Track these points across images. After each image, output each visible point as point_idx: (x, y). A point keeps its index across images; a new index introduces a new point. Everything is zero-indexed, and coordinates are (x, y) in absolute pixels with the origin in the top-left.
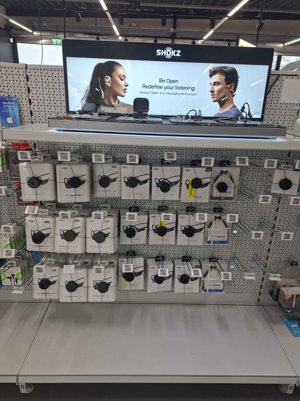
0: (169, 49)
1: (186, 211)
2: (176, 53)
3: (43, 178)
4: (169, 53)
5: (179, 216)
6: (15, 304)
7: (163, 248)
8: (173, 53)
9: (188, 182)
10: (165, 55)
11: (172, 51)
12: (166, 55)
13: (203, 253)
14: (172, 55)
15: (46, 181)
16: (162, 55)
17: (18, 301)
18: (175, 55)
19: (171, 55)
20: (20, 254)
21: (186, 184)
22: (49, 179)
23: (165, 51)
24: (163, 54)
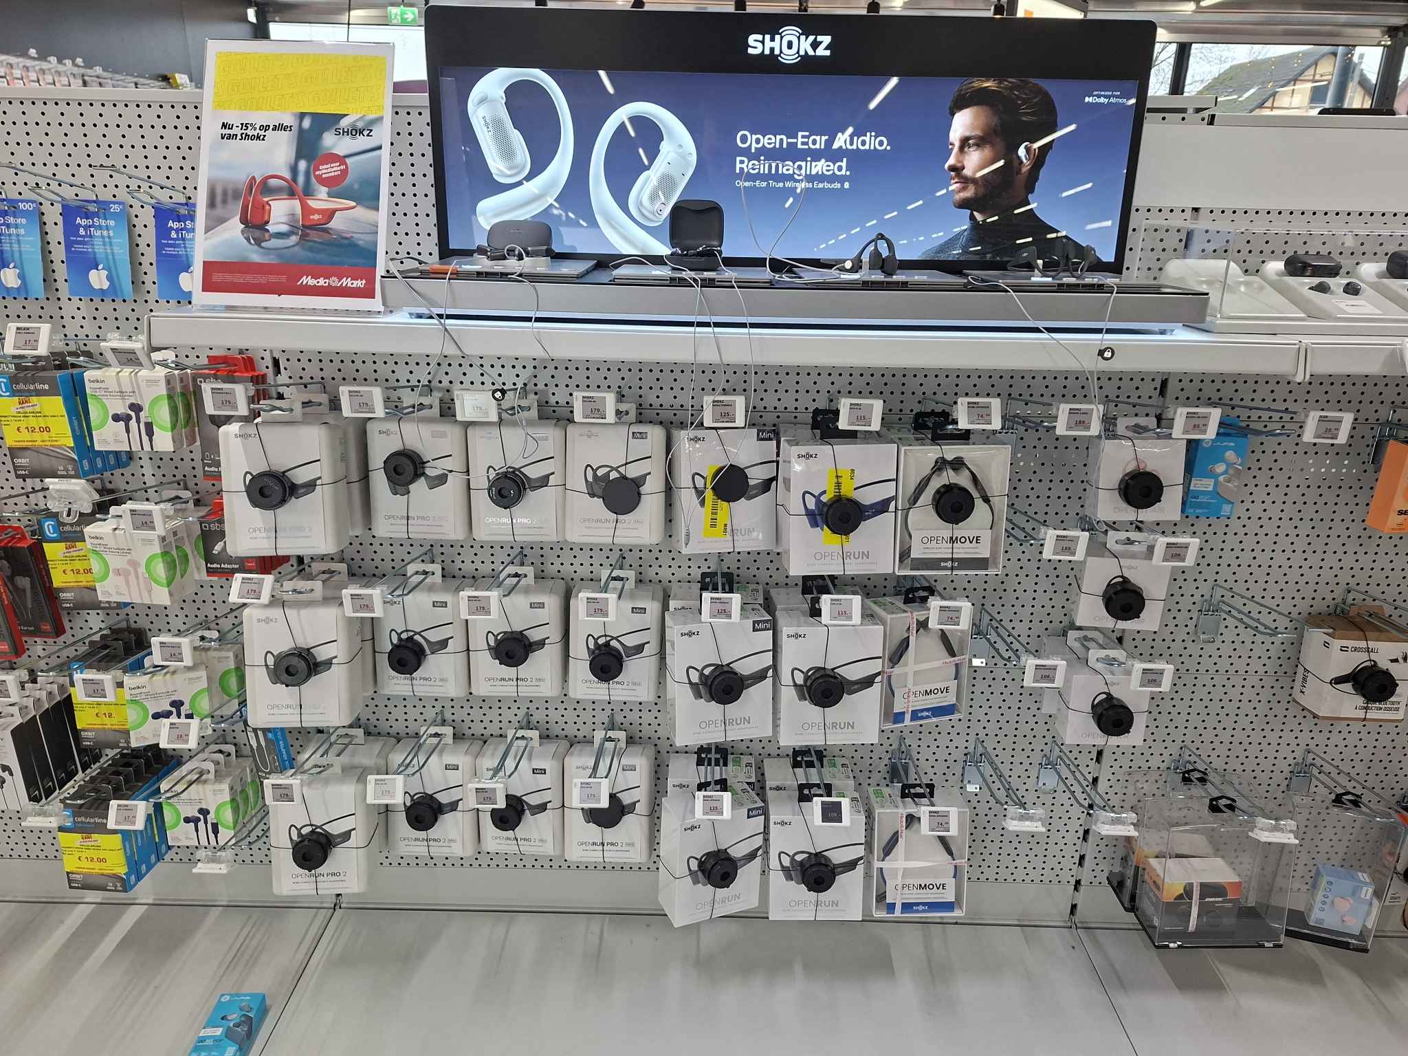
0: (790, 33)
3: (301, 477)
4: (790, 45)
6: (215, 912)
8: (805, 45)
9: (700, 483)
11: (803, 38)
12: (781, 52)
14: (802, 53)
15: (311, 486)
16: (767, 52)
17: (225, 903)
19: (798, 52)
20: (229, 739)
21: (695, 488)
22: (320, 478)
23: (777, 37)
24: (772, 49)
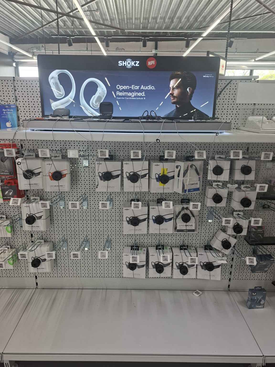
1: (156, 202)
2: (135, 63)
5: (150, 207)
7: (138, 237)
10: (126, 65)
13: (174, 241)
18: (134, 65)
